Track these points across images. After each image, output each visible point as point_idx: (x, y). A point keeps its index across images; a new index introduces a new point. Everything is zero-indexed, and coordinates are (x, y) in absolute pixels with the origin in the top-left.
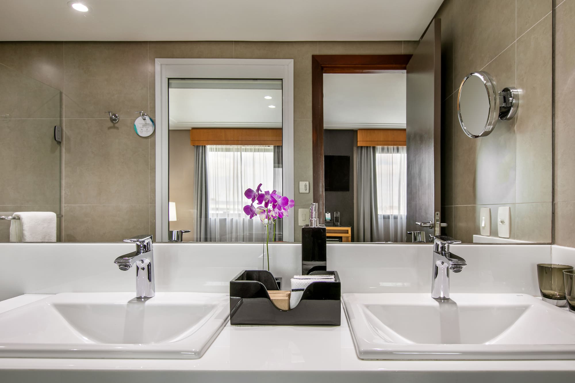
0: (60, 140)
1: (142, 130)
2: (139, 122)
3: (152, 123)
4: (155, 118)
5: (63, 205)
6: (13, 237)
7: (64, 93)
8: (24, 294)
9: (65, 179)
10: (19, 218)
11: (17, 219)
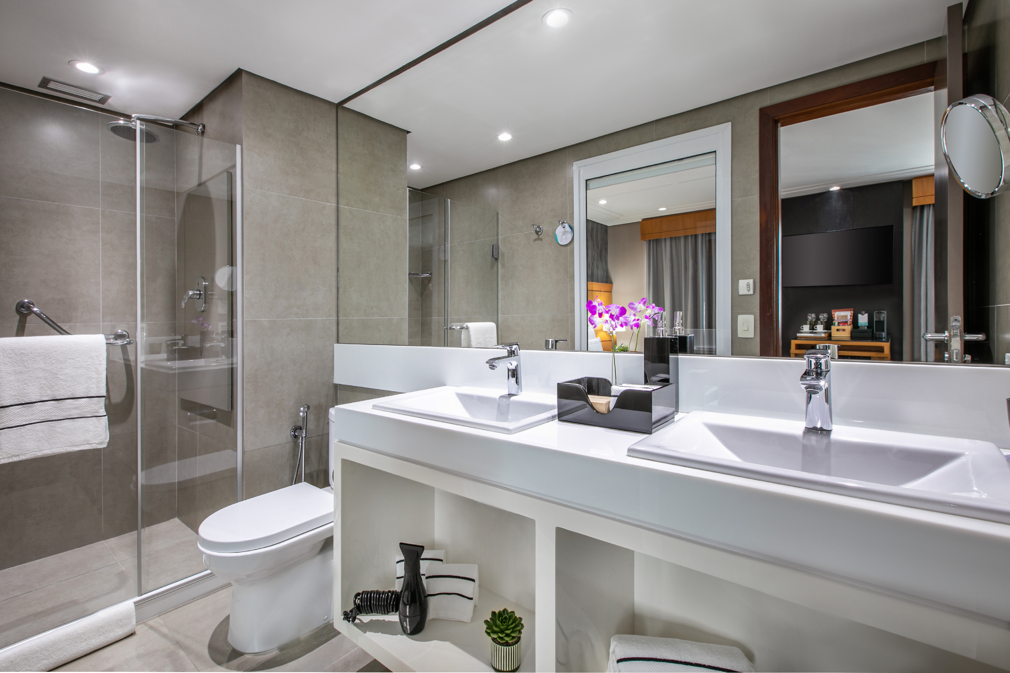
0: (496, 257)
1: (562, 238)
2: (559, 230)
3: (571, 229)
4: (573, 224)
5: (500, 316)
6: (463, 343)
7: (500, 213)
8: (446, 386)
9: (501, 292)
10: (467, 328)
11: (466, 329)
